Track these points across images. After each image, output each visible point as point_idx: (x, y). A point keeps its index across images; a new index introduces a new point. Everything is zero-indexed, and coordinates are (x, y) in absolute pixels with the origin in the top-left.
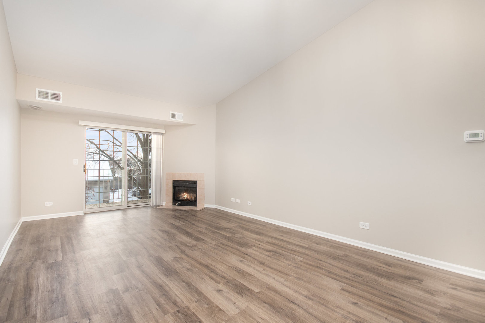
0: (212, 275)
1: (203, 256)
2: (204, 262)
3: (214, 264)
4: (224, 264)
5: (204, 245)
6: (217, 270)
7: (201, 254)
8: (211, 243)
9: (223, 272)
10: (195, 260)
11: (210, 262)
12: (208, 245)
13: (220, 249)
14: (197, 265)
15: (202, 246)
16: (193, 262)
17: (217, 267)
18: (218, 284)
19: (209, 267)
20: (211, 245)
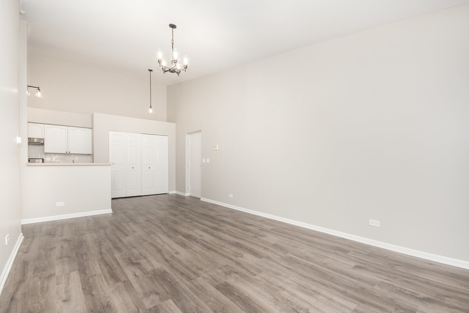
0: (205, 243)
1: (214, 259)
2: (212, 252)
3: (203, 251)
4: (194, 251)
5: (215, 274)
6: (201, 246)
7: (216, 261)
8: (205, 278)
9: (196, 245)
10: (221, 255)
11: (207, 253)
12: (210, 275)
13: (194, 269)
14: (217, 250)
15: (218, 273)
16: (222, 252)
17: (201, 249)
18: (201, 239)
19: (207, 248)
20: (206, 275)
